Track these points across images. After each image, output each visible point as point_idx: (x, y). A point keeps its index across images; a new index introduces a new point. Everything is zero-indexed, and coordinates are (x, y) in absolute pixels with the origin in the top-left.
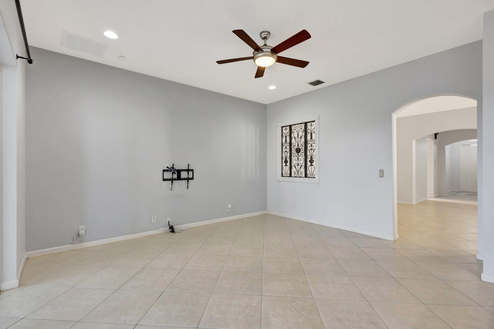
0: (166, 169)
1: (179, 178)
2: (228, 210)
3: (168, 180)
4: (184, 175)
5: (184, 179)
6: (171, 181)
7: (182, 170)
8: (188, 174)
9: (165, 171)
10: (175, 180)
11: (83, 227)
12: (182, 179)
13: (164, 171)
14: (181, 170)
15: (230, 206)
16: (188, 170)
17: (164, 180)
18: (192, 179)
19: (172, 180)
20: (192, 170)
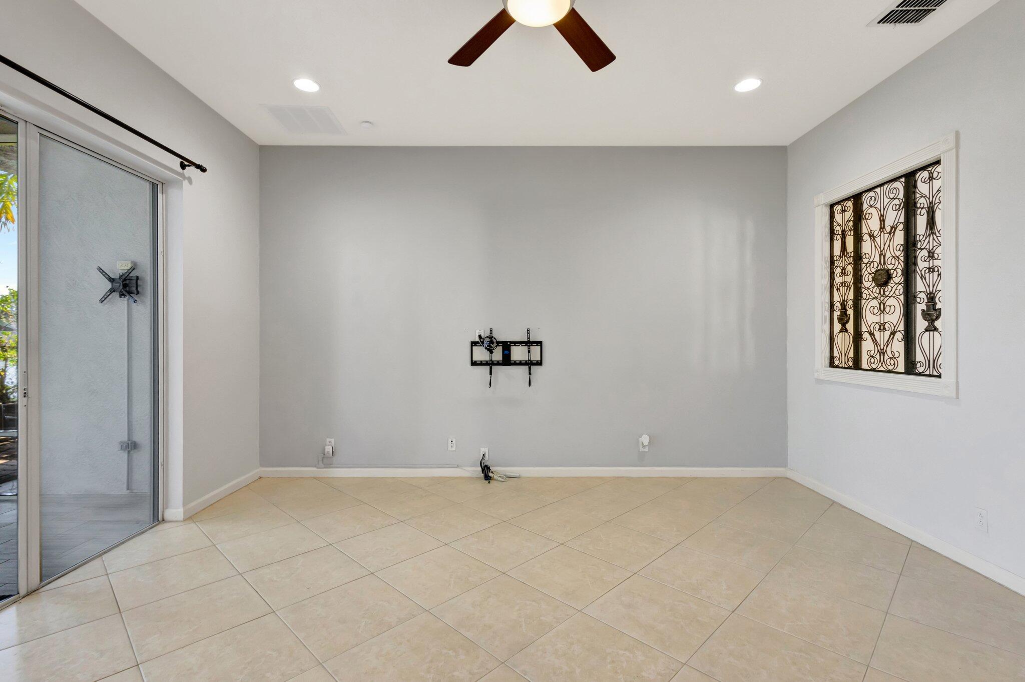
0: (477, 340)
1: (507, 361)
2: (641, 449)
3: (481, 364)
4: (518, 354)
5: (520, 363)
6: (488, 367)
7: (515, 343)
8: (529, 352)
9: (475, 346)
10: (498, 364)
11: (332, 440)
12: (515, 364)
13: (474, 344)
14: (511, 342)
15: (645, 439)
16: (529, 344)
17: (474, 363)
18: (539, 363)
19: (491, 364)
20: (539, 344)
